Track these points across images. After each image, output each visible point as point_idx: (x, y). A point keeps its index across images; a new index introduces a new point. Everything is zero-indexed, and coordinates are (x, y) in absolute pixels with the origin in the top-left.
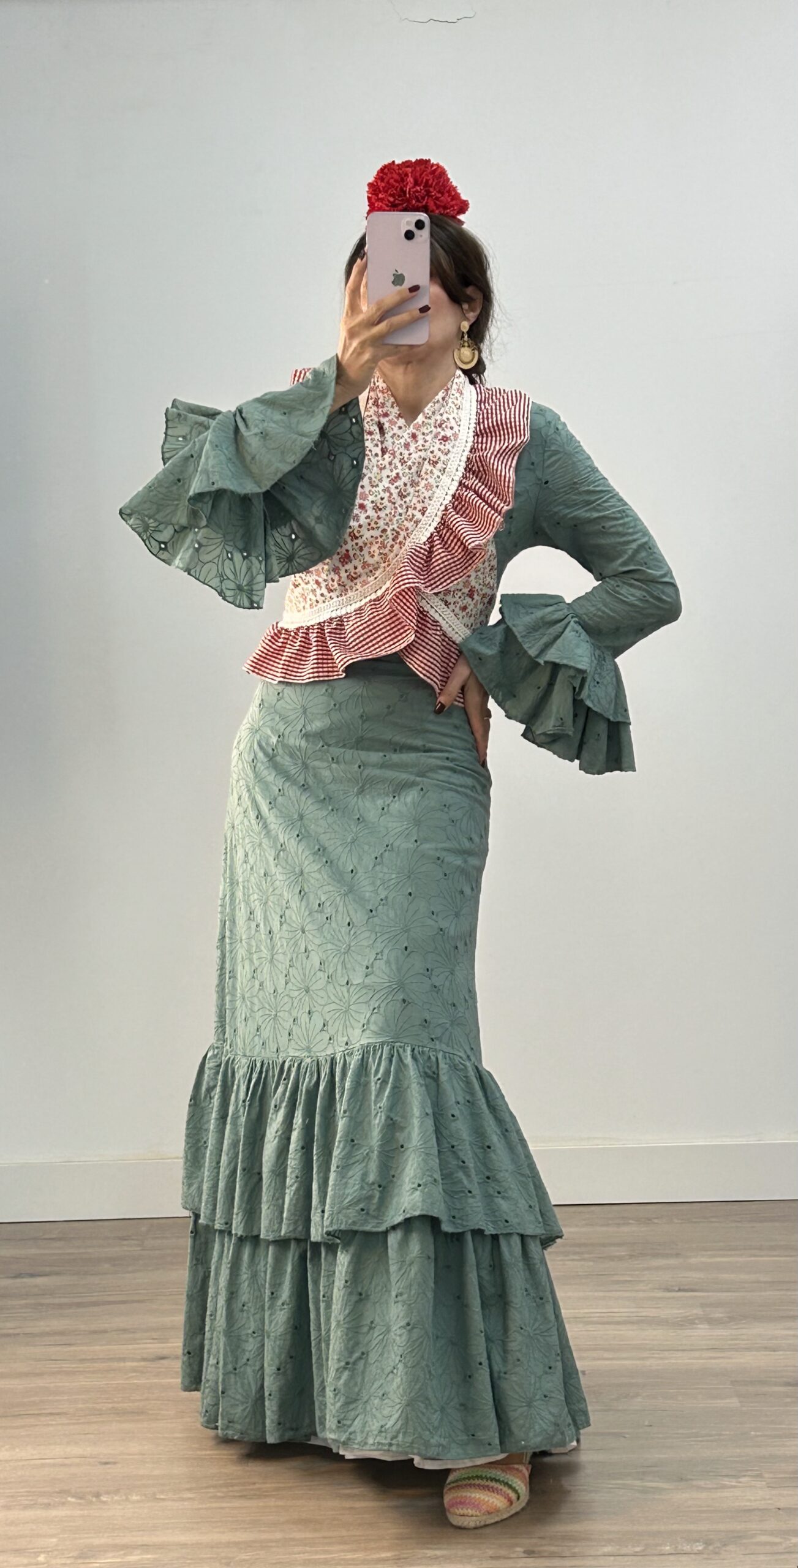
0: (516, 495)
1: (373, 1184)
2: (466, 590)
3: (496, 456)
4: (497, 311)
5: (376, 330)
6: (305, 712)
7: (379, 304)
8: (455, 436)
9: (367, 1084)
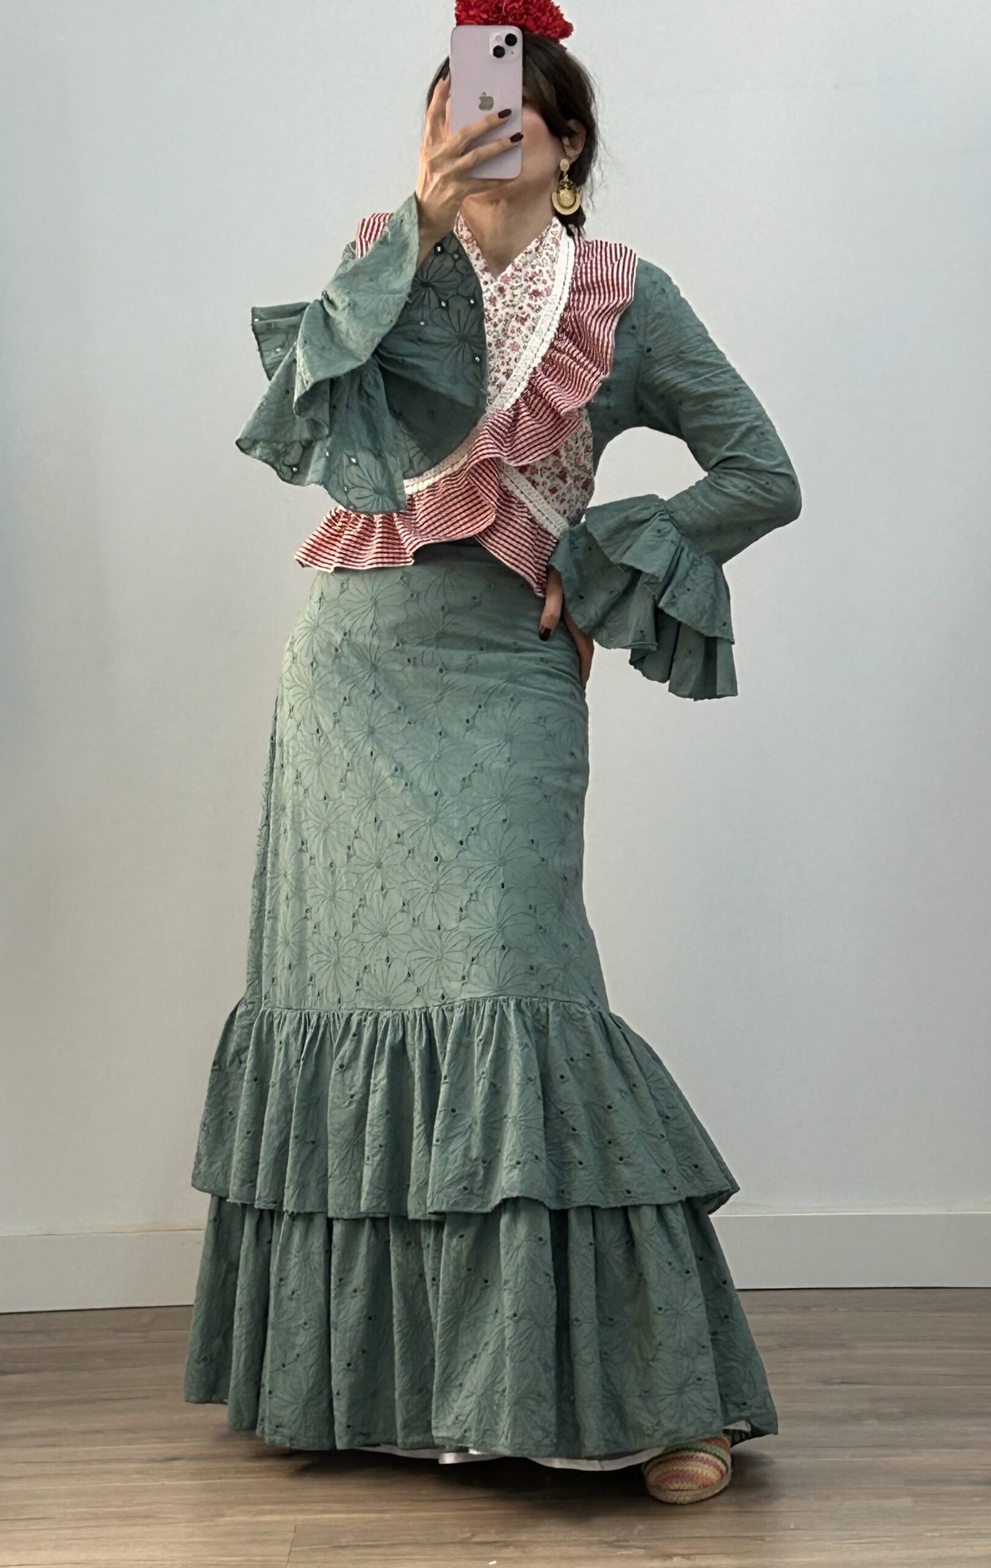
0: (615, 363)
1: (476, 1159)
2: (557, 471)
3: (593, 317)
4: (601, 151)
5: (461, 162)
6: (375, 604)
7: (464, 132)
8: (549, 291)
9: (469, 1046)
